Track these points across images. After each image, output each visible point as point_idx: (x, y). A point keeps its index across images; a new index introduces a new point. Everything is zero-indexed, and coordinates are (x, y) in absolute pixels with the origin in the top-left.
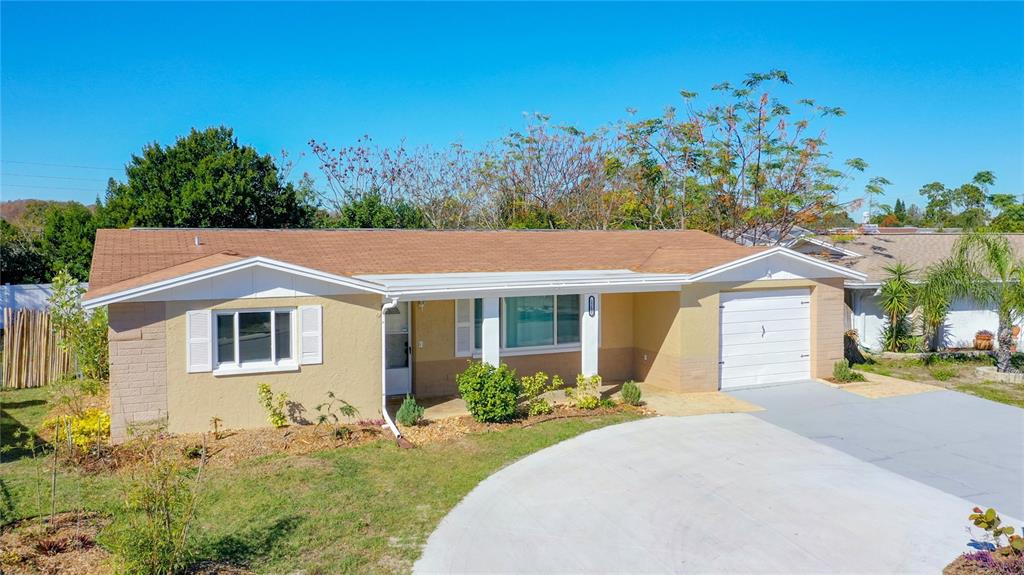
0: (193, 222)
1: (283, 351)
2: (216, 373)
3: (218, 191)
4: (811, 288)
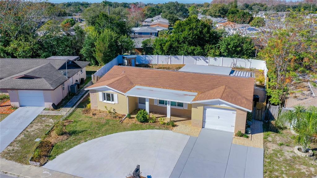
1: (113, 100)
2: (103, 102)
3: (189, 35)
4: (236, 110)
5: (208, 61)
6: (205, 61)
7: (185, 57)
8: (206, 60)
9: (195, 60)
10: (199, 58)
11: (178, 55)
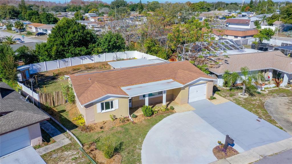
1: (112, 107)
2: (102, 112)
3: (75, 37)
4: (207, 83)
5: (93, 59)
6: (90, 59)
7: (72, 59)
8: (92, 58)
9: (82, 60)
10: (85, 58)
11: (65, 58)
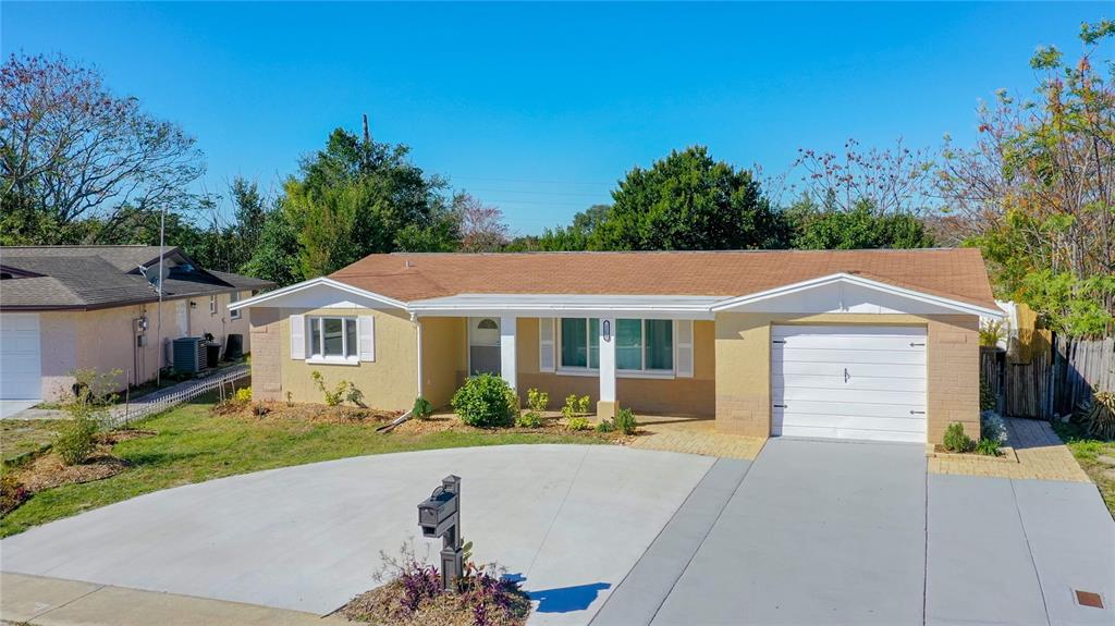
0: (656, 244)
1: (352, 350)
2: (307, 361)
